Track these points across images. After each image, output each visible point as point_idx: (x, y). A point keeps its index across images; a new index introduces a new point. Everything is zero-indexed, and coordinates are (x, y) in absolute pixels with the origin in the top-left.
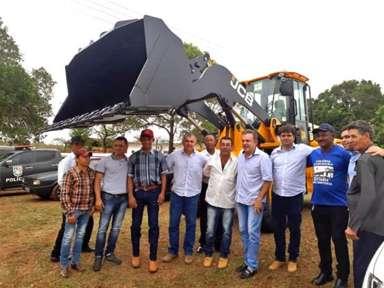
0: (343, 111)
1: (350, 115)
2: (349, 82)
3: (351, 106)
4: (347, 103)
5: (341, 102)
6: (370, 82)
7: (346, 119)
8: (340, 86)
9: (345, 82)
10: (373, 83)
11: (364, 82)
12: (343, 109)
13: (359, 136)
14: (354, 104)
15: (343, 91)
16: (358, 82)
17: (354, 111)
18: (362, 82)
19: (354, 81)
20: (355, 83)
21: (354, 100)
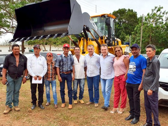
0: (118, 26)
1: (122, 29)
2: (122, 9)
3: (122, 24)
4: (121, 22)
5: (117, 21)
6: (132, 10)
7: (120, 31)
8: (117, 12)
9: (120, 10)
10: (134, 11)
11: (129, 10)
12: (118, 25)
13: (152, 51)
14: (124, 23)
15: (118, 14)
16: (126, 10)
17: (124, 26)
18: (128, 10)
19: (124, 9)
20: (125, 10)
21: (124, 20)
